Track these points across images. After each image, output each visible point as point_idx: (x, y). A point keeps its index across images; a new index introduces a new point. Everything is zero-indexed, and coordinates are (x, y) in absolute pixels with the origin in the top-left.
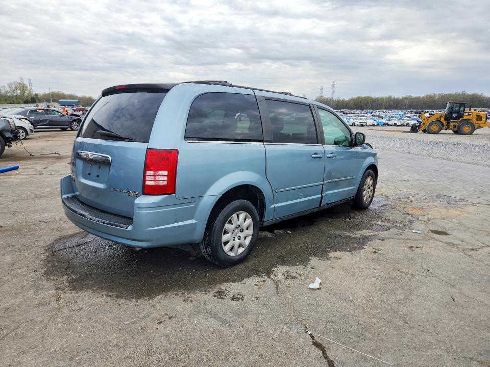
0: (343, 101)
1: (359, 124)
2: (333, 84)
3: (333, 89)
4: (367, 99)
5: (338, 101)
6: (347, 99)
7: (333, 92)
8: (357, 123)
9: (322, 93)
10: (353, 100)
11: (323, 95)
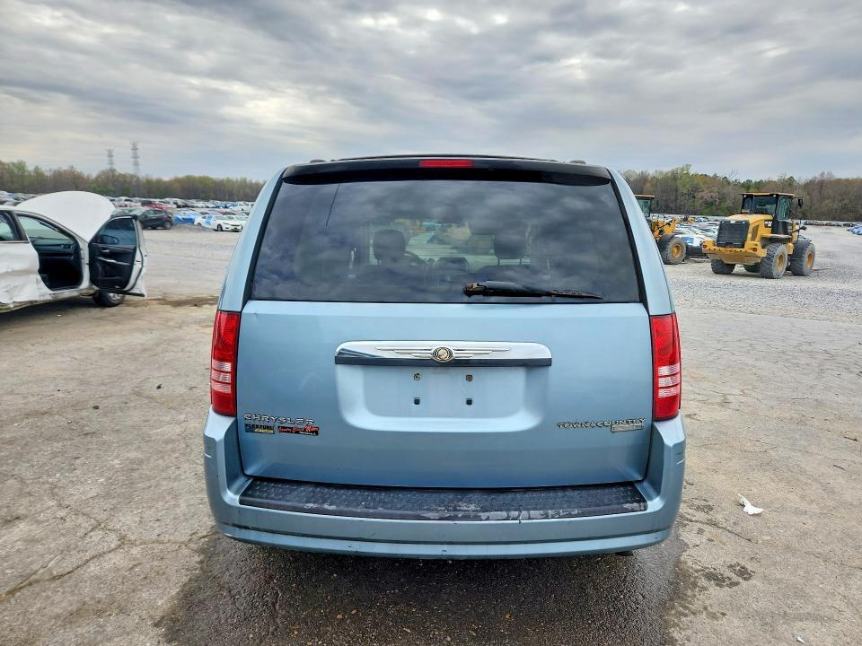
0: (159, 182)
1: (231, 228)
2: (135, 149)
3: (136, 157)
4: (204, 180)
5: (149, 182)
6: (166, 178)
7: (136, 164)
8: (227, 226)
9: (111, 163)
10: (177, 180)
11: (115, 167)
